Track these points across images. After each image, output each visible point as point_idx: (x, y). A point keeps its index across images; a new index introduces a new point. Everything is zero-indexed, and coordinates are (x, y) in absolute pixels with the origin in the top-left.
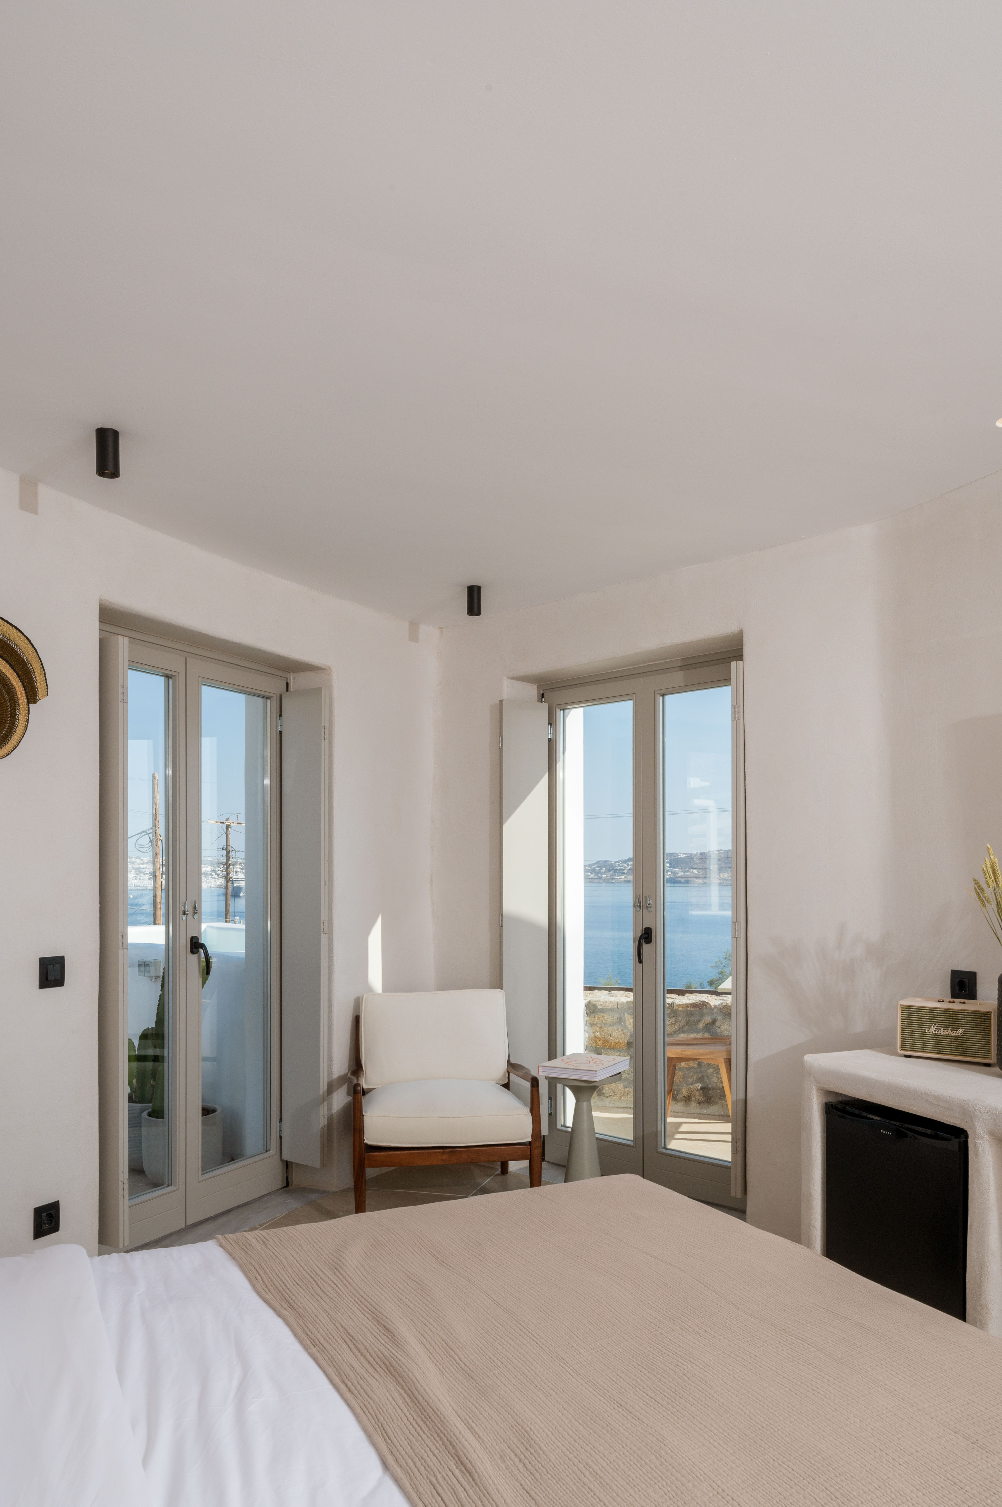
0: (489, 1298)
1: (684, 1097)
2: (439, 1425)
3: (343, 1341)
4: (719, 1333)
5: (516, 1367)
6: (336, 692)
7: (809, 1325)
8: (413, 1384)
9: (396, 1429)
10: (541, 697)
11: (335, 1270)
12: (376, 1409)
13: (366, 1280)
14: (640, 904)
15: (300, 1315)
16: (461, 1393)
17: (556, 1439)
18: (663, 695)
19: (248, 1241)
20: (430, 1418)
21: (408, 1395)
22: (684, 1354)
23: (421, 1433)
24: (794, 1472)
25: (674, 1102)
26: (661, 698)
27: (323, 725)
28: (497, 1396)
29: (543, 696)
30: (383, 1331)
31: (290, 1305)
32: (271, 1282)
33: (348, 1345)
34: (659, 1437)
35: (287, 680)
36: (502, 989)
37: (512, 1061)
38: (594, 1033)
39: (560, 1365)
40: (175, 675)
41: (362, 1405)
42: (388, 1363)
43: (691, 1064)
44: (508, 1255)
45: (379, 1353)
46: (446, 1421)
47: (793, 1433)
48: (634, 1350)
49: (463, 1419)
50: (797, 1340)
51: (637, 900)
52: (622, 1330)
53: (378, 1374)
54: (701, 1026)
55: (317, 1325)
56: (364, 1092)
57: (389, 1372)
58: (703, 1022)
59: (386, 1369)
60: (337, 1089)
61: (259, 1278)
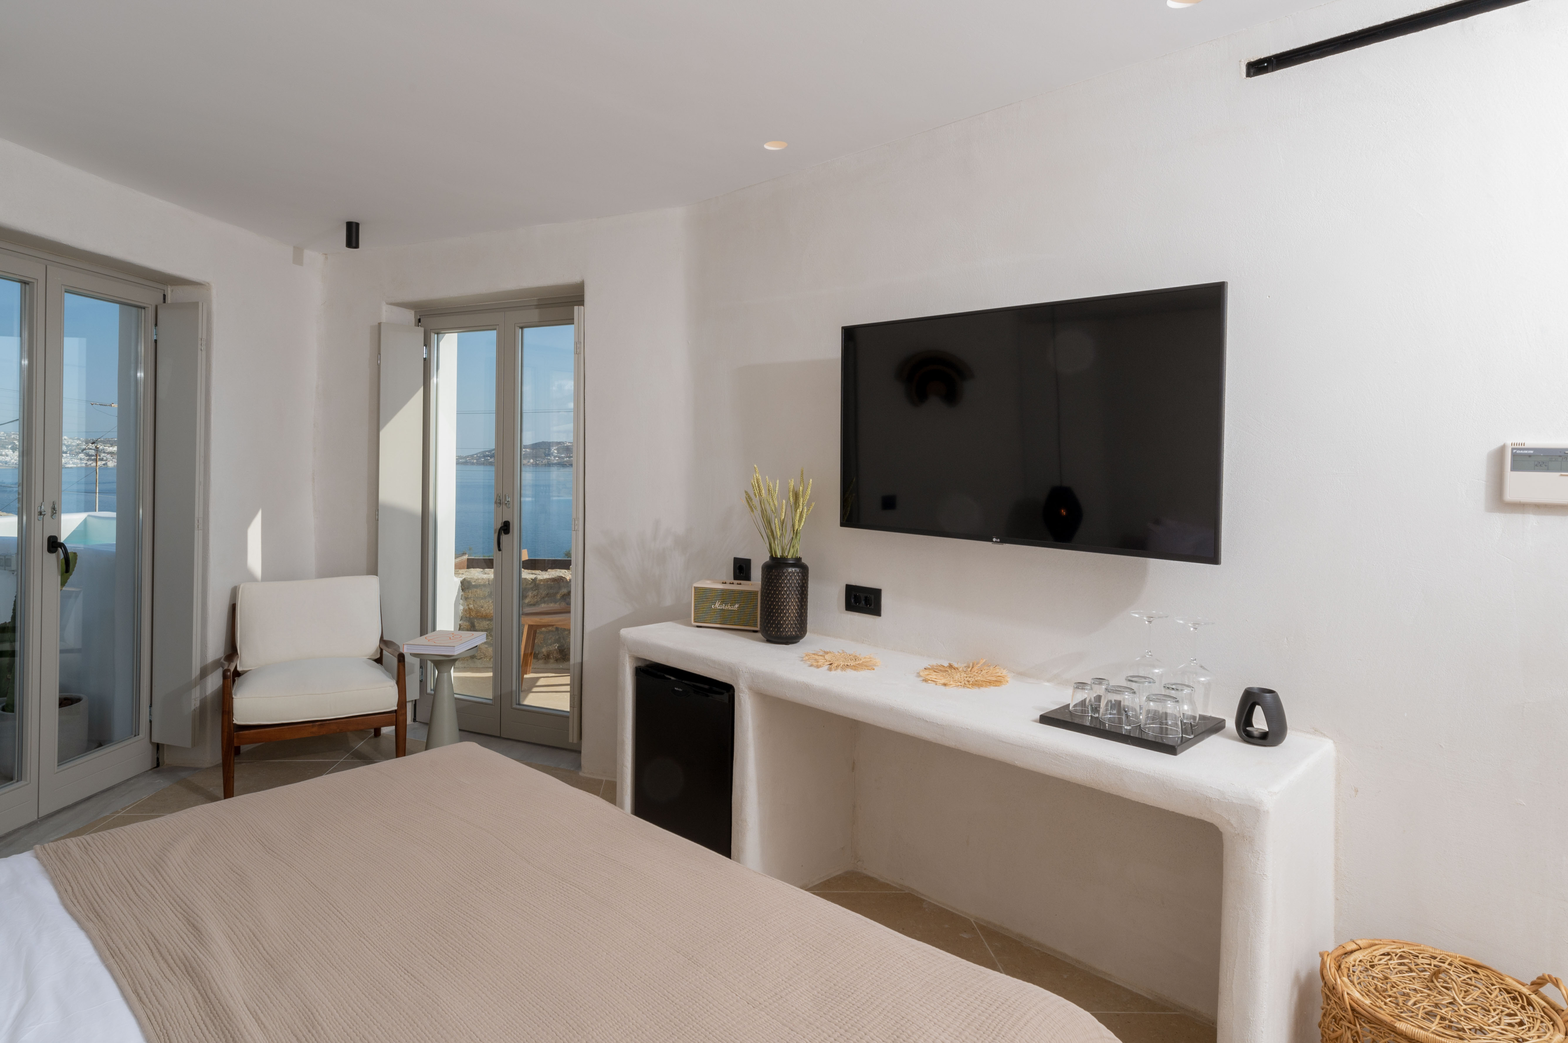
0: (306, 881)
1: (544, 655)
2: (226, 1022)
3: (147, 946)
4: (508, 889)
5: (317, 949)
6: (215, 307)
7: (583, 871)
8: (208, 983)
9: (181, 1033)
10: (417, 321)
11: (156, 871)
12: (164, 1015)
13: (186, 878)
14: (501, 501)
15: (105, 925)
16: (257, 983)
17: (340, 1016)
18: (522, 328)
19: (68, 849)
20: (218, 1016)
21: (201, 995)
22: (474, 913)
23: (207, 1033)
24: (544, 1011)
25: (535, 660)
26: (520, 330)
27: (200, 336)
28: (292, 981)
29: (419, 321)
30: (191, 930)
31: (98, 916)
32: (82, 892)
33: (151, 950)
34: (435, 998)
35: (164, 292)
36: (377, 575)
37: (385, 638)
38: (468, 605)
39: (360, 940)
40: (32, 282)
41: (150, 1014)
42: (187, 964)
43: (550, 628)
44: (334, 835)
45: (181, 955)
46: (232, 1017)
47: (551, 974)
48: (431, 915)
49: (252, 1010)
50: (571, 886)
51: (498, 498)
52: (425, 897)
53: (176, 977)
54: (558, 596)
55: (122, 933)
56: (237, 674)
57: (188, 974)
58: (561, 593)
59: (184, 971)
60: (212, 672)
61: (69, 889)
